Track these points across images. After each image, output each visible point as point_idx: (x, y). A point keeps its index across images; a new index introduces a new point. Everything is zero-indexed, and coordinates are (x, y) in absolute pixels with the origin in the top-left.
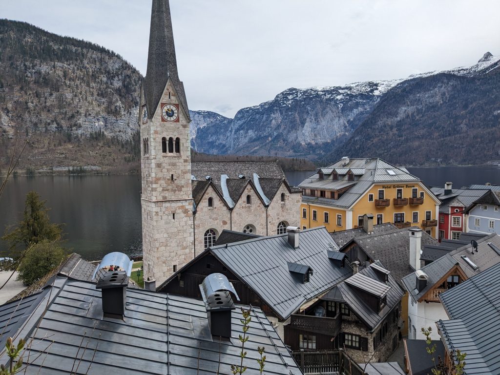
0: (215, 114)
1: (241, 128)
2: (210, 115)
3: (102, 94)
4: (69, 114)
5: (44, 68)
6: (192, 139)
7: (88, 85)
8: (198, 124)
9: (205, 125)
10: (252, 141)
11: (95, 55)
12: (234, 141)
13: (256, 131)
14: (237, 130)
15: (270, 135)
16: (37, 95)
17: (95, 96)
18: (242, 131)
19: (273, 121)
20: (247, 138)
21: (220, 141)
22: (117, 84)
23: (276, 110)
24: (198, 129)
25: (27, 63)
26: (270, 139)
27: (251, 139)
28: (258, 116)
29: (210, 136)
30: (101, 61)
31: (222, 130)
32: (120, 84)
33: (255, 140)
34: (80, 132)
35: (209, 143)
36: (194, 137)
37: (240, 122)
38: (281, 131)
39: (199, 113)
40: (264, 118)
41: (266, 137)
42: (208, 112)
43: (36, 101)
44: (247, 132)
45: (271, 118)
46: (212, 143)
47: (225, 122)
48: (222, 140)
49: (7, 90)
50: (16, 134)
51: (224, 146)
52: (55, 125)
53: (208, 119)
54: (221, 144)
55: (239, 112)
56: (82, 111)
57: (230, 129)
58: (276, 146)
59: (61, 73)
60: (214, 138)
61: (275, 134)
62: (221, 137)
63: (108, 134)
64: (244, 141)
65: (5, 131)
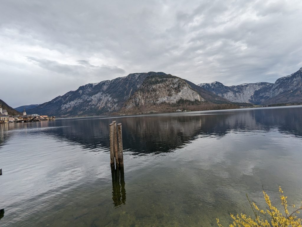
0: (266, 83)
1: (277, 88)
2: (262, 84)
3: (168, 91)
4: (157, 98)
5: (154, 87)
6: (252, 96)
7: (165, 89)
8: (255, 89)
9: (259, 89)
10: (281, 93)
11: (170, 79)
12: (273, 94)
13: (283, 88)
14: (275, 89)
15: (292, 89)
16: (151, 94)
17: (166, 91)
18: (276, 90)
19: (295, 82)
20: (279, 93)
21: (266, 95)
22: (176, 86)
23: (298, 76)
24: (255, 91)
25: (151, 86)
26: (292, 91)
27: (281, 92)
28: (286, 81)
29: (261, 93)
30: (172, 80)
31: (268, 90)
32: (177, 86)
33: (283, 93)
34: (158, 102)
35: (260, 97)
36: (253, 95)
37: (277, 85)
38: (299, 86)
39: (256, 84)
40: (289, 81)
41: (289, 91)
42: (261, 83)
43: (150, 95)
44: (279, 90)
45: (294, 81)
46: (262, 96)
47: (270, 86)
48: (267, 94)
49: (145, 94)
50: (144, 104)
51: (268, 97)
52: (153, 101)
53: (261, 86)
54: (267, 96)
55: (277, 80)
56: (160, 96)
57: (272, 89)
58: (294, 95)
59: (158, 87)
60: (263, 94)
61: (295, 88)
62: (267, 93)
63: (167, 102)
64: (277, 94)
65: (142, 104)
